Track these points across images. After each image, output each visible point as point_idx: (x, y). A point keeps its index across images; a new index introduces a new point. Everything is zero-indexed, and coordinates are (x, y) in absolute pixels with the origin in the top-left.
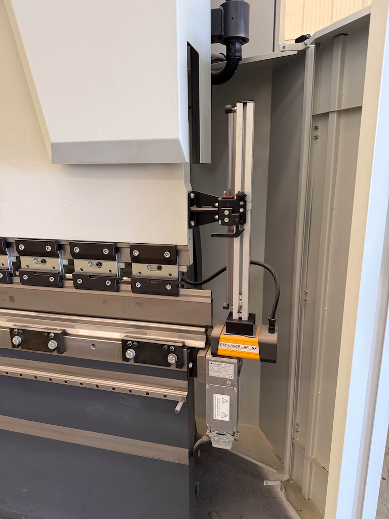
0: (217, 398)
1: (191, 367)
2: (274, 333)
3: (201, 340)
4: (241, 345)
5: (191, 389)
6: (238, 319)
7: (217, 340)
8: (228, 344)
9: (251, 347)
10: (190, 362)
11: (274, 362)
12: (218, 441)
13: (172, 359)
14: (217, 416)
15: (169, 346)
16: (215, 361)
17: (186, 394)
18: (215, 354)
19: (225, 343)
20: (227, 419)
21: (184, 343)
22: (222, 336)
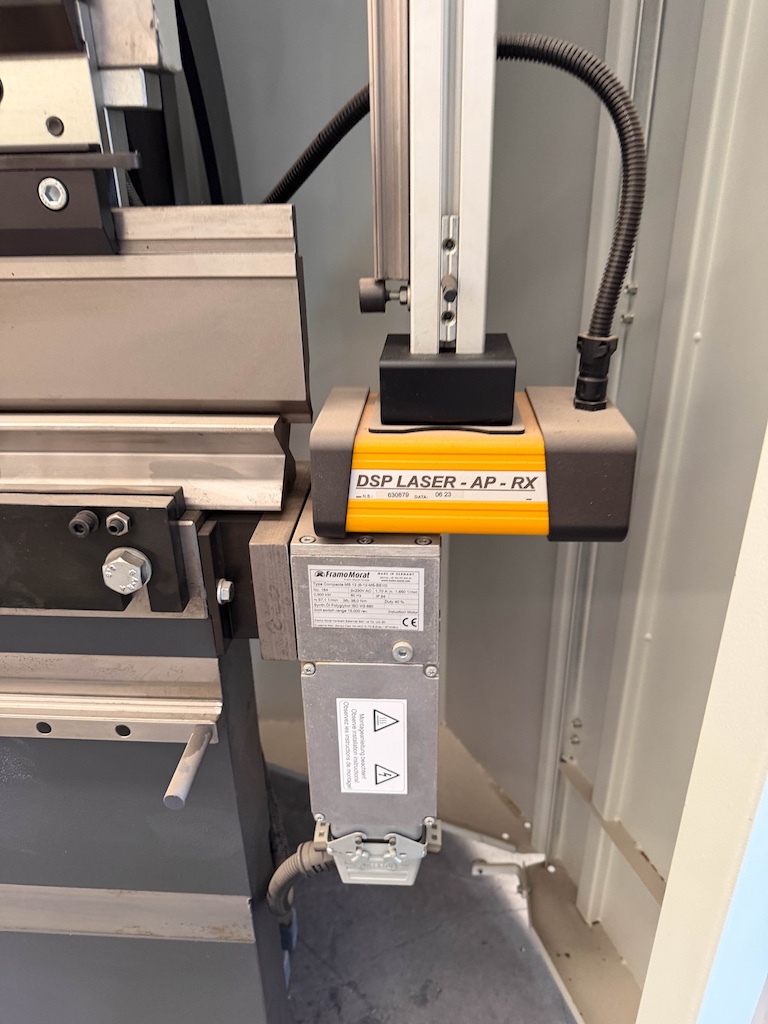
0: (352, 713)
1: (226, 597)
2: (603, 407)
3: (264, 475)
4: (461, 476)
5: (237, 688)
6: (435, 350)
7: (341, 460)
8: (395, 474)
9: (506, 477)
10: (218, 576)
11: (619, 533)
12: (363, 865)
13: (122, 572)
14: (355, 780)
15: (101, 513)
16: (336, 562)
17: (216, 708)
18: (334, 531)
19: (381, 473)
20: (399, 786)
21: (179, 495)
22: (366, 441)
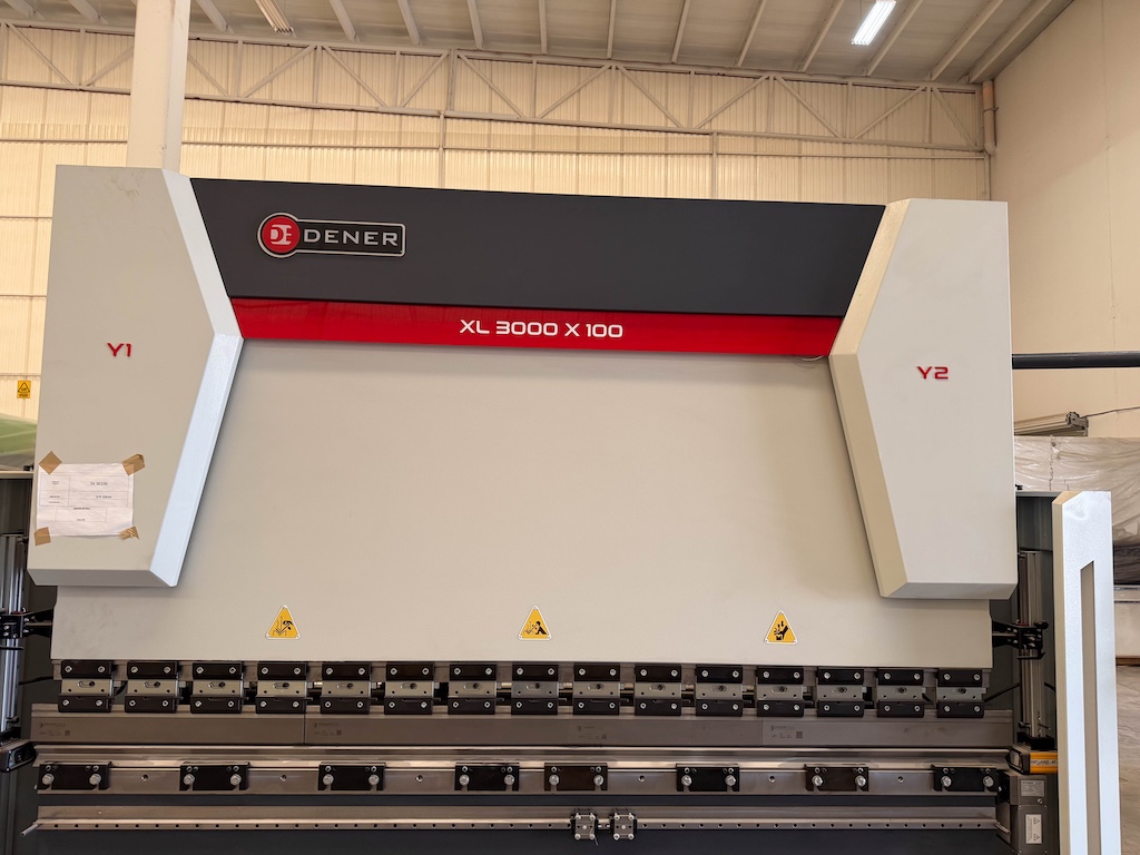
0: (1029, 818)
8: (1037, 761)
14: (1030, 840)
16: (1026, 780)
18: (1027, 773)
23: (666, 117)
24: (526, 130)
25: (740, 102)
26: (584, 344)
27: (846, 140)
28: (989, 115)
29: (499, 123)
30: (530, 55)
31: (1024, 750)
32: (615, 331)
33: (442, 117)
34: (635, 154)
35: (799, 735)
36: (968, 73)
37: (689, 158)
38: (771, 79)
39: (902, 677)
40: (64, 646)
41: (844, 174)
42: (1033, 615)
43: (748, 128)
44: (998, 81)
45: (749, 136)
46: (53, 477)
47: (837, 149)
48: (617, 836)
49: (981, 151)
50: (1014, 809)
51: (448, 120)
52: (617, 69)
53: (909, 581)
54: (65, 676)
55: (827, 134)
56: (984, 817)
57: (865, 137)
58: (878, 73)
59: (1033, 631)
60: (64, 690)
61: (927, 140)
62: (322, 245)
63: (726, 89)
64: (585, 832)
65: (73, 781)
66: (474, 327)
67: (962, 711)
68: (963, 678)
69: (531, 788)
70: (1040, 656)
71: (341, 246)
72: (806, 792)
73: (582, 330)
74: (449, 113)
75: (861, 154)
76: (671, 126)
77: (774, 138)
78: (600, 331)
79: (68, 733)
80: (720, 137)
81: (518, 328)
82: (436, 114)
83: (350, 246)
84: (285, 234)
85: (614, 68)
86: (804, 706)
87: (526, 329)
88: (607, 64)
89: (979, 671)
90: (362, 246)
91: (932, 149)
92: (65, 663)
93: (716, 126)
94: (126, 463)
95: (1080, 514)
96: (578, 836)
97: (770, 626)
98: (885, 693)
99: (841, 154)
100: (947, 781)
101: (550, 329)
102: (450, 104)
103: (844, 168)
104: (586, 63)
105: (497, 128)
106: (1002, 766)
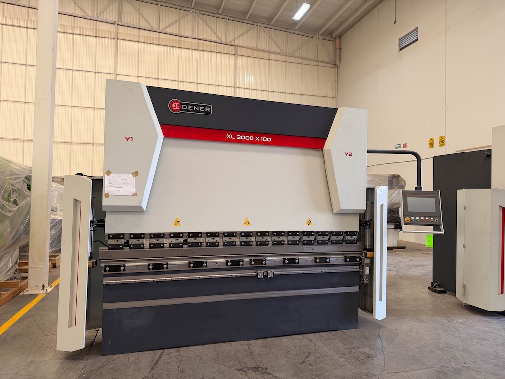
23: (216, 36)
24: (155, 35)
25: (246, 34)
26: (261, 143)
27: (287, 55)
28: (338, 50)
29: (143, 30)
30: (158, 2)
31: (366, 252)
32: (269, 139)
33: (116, 24)
34: (203, 51)
35: (313, 249)
36: (331, 33)
37: (225, 55)
38: (259, 26)
39: (338, 234)
40: (109, 229)
41: (286, 69)
42: (368, 218)
43: (249, 45)
44: (342, 38)
45: (250, 49)
46: (109, 177)
47: (283, 58)
48: (269, 277)
49: (335, 65)
50: (363, 266)
51: (119, 26)
52: (196, 13)
53: (342, 208)
54: (110, 238)
55: (280, 51)
56: (356, 268)
57: (294, 54)
58: (299, 29)
59: (369, 222)
60: (109, 243)
61: (316, 58)
62: (187, 110)
63: (241, 28)
64: (261, 276)
65: (115, 269)
66: (230, 136)
67: (352, 242)
68: (352, 234)
69: (246, 265)
70: (370, 228)
71: (193, 111)
72: (315, 264)
73: (260, 139)
74: (120, 23)
75: (292, 61)
76: (218, 40)
77: (259, 51)
78: (265, 139)
79: (110, 256)
80: (238, 48)
81: (243, 137)
82: (114, 22)
83: (196, 111)
84: (177, 106)
85: (194, 12)
86: (315, 242)
87: (245, 138)
88: (192, 10)
89: (356, 232)
90: (199, 111)
91: (318, 61)
92: (110, 235)
93: (237, 43)
94: (133, 174)
95: (381, 192)
96: (259, 277)
97: (306, 221)
98: (334, 238)
99: (285, 60)
100: (348, 260)
101: (252, 138)
102: (120, 18)
103: (286, 66)
104: (182, 8)
105: (142, 32)
106: (360, 256)
